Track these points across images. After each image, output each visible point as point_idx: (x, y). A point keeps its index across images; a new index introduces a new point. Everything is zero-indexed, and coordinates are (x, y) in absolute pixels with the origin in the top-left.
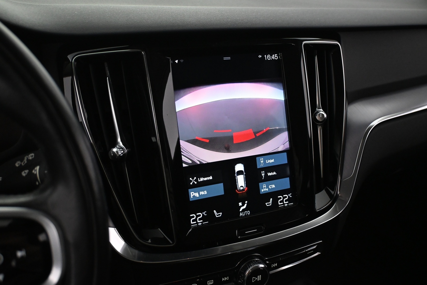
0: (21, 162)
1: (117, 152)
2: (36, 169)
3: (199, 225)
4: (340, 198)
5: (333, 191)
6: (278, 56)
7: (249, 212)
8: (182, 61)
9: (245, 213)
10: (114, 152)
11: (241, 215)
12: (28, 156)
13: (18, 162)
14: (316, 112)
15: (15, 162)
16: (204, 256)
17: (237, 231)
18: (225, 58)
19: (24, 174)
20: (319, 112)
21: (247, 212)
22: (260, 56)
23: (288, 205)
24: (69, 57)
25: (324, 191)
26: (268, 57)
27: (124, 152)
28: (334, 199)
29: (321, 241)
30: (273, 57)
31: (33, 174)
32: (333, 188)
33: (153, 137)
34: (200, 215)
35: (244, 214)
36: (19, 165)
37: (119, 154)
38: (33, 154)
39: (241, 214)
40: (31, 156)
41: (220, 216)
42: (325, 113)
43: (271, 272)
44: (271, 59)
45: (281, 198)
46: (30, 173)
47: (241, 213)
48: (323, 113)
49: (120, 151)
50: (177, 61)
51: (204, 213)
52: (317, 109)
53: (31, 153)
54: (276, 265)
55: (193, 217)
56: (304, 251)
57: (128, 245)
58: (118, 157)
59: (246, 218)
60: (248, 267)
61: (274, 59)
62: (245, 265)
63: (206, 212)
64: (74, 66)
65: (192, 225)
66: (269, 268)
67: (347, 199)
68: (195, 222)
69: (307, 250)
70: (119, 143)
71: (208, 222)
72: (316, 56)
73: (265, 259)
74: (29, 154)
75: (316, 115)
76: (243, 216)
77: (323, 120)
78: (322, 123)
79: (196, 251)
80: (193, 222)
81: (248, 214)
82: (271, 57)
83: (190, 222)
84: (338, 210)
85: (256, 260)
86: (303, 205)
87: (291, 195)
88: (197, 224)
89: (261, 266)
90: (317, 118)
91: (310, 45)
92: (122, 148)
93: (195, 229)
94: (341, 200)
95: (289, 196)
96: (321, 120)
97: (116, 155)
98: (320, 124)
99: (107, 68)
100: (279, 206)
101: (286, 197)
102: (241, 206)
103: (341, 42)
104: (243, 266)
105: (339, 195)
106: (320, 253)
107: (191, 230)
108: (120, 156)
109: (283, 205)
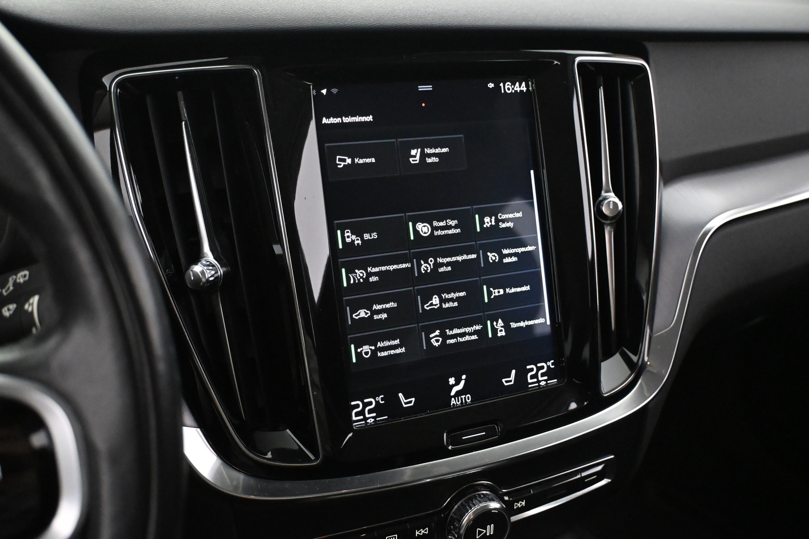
0: (2, 288)
1: (203, 273)
2: (31, 301)
3: (368, 423)
4: (648, 368)
5: (636, 355)
6: (527, 86)
7: (468, 397)
8: (335, 91)
9: (462, 399)
10: (195, 274)
11: (454, 404)
12: (16, 275)
14: (601, 198)
16: (379, 486)
17: (445, 434)
18: (422, 88)
19: (6, 313)
20: (607, 199)
21: (465, 398)
22: (491, 85)
23: (547, 383)
24: (106, 80)
25: (617, 357)
26: (508, 87)
27: (216, 272)
28: (637, 370)
29: (612, 456)
30: (517, 88)
31: (27, 311)
32: (636, 350)
33: (276, 243)
34: (371, 403)
35: (458, 401)
37: (207, 277)
38: (27, 273)
39: (453, 401)
40: (22, 276)
41: (412, 404)
42: (621, 200)
43: (514, 519)
44: (513, 91)
45: (532, 370)
46: (20, 310)
47: (453, 399)
48: (617, 200)
49: (208, 271)
50: (324, 92)
51: (379, 399)
52: (603, 192)
53: (23, 270)
54: (524, 503)
55: (358, 406)
56: (579, 476)
57: (224, 463)
58: (204, 283)
59: (464, 410)
60: (468, 507)
61: (519, 91)
62: (461, 504)
63: (383, 396)
64: (115, 97)
65: (354, 424)
66: (510, 509)
67: (663, 371)
68: (361, 417)
69: (584, 474)
70: (207, 255)
71: (387, 417)
72: (602, 87)
73: (500, 492)
74: (18, 272)
75: (603, 205)
76: (457, 404)
77: (615, 214)
78: (613, 221)
79: (363, 476)
80: (356, 416)
81: (467, 401)
82: (513, 86)
83: (351, 416)
84: (646, 394)
85: (483, 494)
86: (577, 382)
87: (553, 364)
88: (364, 422)
89: (495, 505)
90: (604, 209)
91: (589, 66)
92: (213, 266)
93: (359, 433)
94: (652, 373)
95: (548, 365)
96: (612, 215)
97: (200, 280)
98: (608, 222)
99: (182, 104)
100: (530, 386)
101: (542, 368)
102: (453, 386)
103: (651, 61)
104: (458, 507)
105: (647, 362)
106: (610, 480)
107: (350, 435)
108: (208, 280)
109: (537, 384)
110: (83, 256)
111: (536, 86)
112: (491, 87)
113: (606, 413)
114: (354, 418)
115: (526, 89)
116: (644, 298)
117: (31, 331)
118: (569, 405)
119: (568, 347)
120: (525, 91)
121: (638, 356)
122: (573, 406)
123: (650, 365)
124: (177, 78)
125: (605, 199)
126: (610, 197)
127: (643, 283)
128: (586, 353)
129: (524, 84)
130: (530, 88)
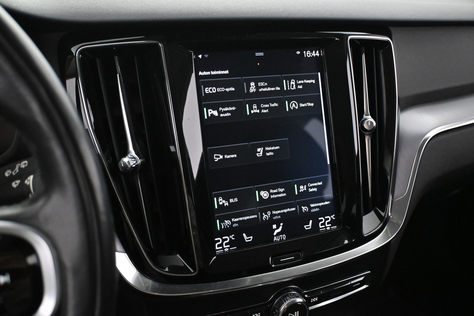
0: (12, 171)
1: (129, 162)
2: (29, 178)
3: (225, 251)
4: (391, 220)
5: (384, 212)
6: (320, 53)
7: (284, 236)
8: (206, 56)
9: (280, 237)
10: (124, 163)
11: (275, 240)
12: (20, 163)
13: (8, 170)
14: (363, 119)
15: (5, 172)
16: (231, 288)
17: (270, 258)
18: (257, 54)
19: (14, 185)
20: (367, 119)
21: (282, 237)
22: (298, 53)
23: (331, 228)
24: (73, 50)
25: (372, 213)
26: (308, 54)
27: (137, 162)
28: (384, 221)
29: (370, 272)
30: (314, 54)
31: (26, 185)
32: (384, 209)
33: (172, 145)
34: (226, 239)
35: (278, 239)
36: (9, 175)
37: (131, 165)
38: (26, 162)
39: (275, 239)
40: (24, 164)
41: (251, 240)
42: (375, 120)
43: (311, 308)
44: (311, 56)
45: (322, 220)
46: (22, 184)
47: (275, 237)
48: (372, 120)
49: (132, 161)
50: (200, 56)
51: (231, 237)
52: (364, 115)
53: (24, 160)
54: (317, 299)
55: (219, 241)
56: (349, 283)
57: (140, 274)
58: (130, 168)
59: (281, 244)
60: (283, 301)
61: (315, 56)
62: (280, 299)
63: (234, 235)
64: (78, 59)
65: (217, 251)
66: (309, 303)
67: (400, 221)
68: (221, 248)
69: (352, 282)
70: (131, 152)
71: (236, 248)
72: (364, 54)
73: (303, 293)
74: (22, 162)
75: (364, 124)
76: (277, 240)
77: (371, 129)
78: (370, 133)
79: (222, 282)
80: (218, 247)
81: (284, 238)
82: (311, 53)
83: (215, 247)
84: (390, 235)
85: (292, 293)
86: (349, 228)
87: (334, 217)
88: (223, 250)
89: (299, 300)
90: (365, 126)
91: (356, 41)
92: (135, 158)
93: (220, 256)
94: (393, 222)
95: (331, 217)
96: (369, 129)
97: (127, 166)
98: (368, 133)
99: (117, 64)
100: (320, 230)
101: (328, 219)
102: (275, 229)
103: (393, 38)
104: (278, 301)
105: (390, 216)
106: (368, 286)
107: (215, 258)
108: (131, 167)
109: (325, 229)
110: (58, 153)
111: (325, 53)
112: (298, 54)
113: (366, 246)
114: (217, 248)
115: (319, 55)
116: (389, 178)
117: (28, 196)
118: (344, 242)
119: (343, 207)
120: (318, 56)
121: (385, 213)
122: (346, 242)
123: (392, 218)
124: (114, 48)
125: (366, 119)
126: (368, 118)
127: (388, 169)
128: (354, 210)
129: (318, 52)
130: (322, 54)
